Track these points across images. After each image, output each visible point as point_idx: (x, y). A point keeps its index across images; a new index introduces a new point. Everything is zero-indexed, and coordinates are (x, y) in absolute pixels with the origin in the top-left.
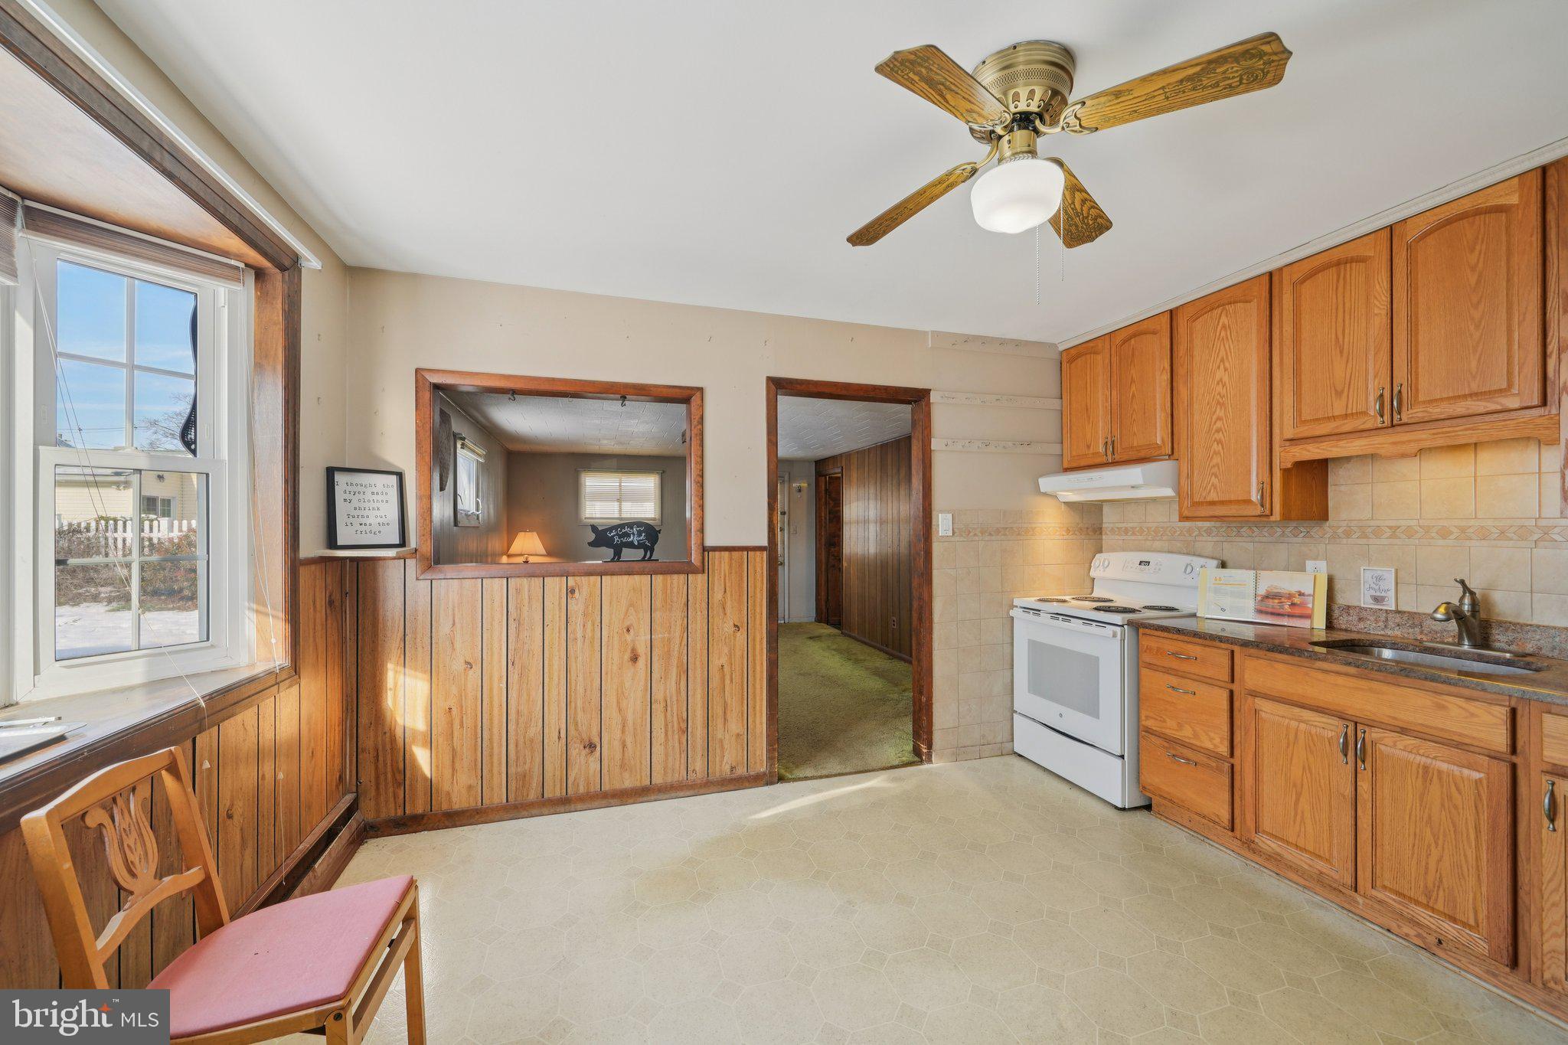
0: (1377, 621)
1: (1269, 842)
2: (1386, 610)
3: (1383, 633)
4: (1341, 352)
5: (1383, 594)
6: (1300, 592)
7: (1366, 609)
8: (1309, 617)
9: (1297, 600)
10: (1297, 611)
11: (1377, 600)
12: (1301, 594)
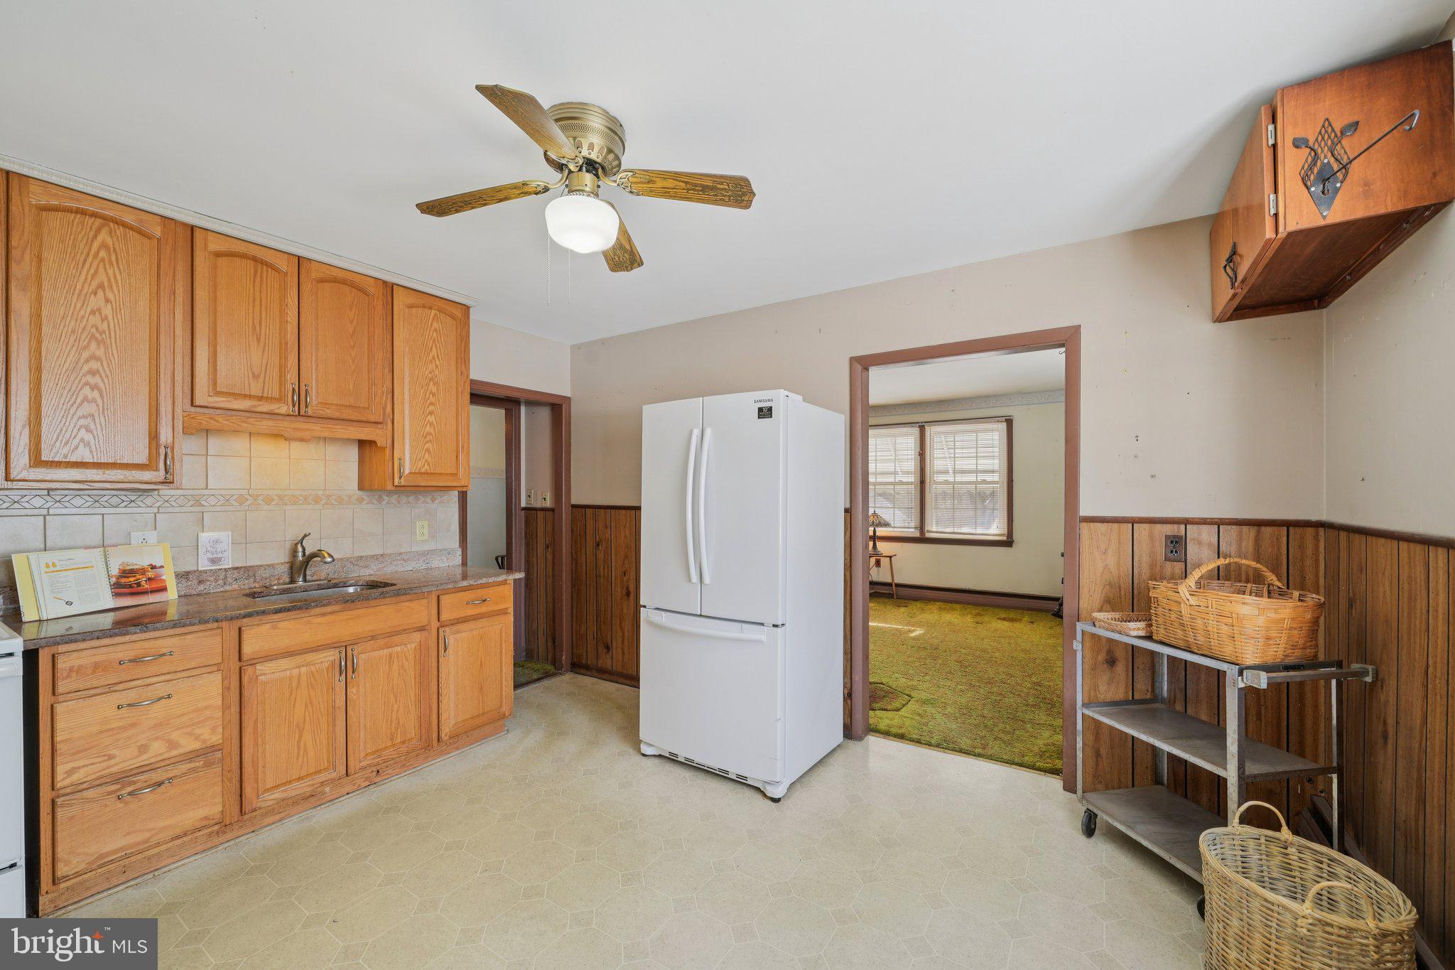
0: (216, 580)
1: (272, 797)
2: (225, 569)
3: (222, 589)
4: (259, 340)
5: (220, 555)
6: (151, 565)
7: (205, 572)
8: (164, 589)
9: (150, 574)
10: (155, 586)
11: (213, 561)
12: (153, 567)
